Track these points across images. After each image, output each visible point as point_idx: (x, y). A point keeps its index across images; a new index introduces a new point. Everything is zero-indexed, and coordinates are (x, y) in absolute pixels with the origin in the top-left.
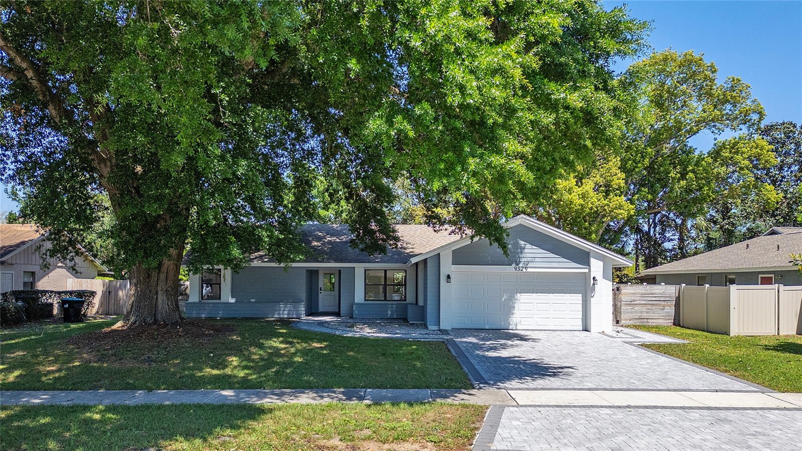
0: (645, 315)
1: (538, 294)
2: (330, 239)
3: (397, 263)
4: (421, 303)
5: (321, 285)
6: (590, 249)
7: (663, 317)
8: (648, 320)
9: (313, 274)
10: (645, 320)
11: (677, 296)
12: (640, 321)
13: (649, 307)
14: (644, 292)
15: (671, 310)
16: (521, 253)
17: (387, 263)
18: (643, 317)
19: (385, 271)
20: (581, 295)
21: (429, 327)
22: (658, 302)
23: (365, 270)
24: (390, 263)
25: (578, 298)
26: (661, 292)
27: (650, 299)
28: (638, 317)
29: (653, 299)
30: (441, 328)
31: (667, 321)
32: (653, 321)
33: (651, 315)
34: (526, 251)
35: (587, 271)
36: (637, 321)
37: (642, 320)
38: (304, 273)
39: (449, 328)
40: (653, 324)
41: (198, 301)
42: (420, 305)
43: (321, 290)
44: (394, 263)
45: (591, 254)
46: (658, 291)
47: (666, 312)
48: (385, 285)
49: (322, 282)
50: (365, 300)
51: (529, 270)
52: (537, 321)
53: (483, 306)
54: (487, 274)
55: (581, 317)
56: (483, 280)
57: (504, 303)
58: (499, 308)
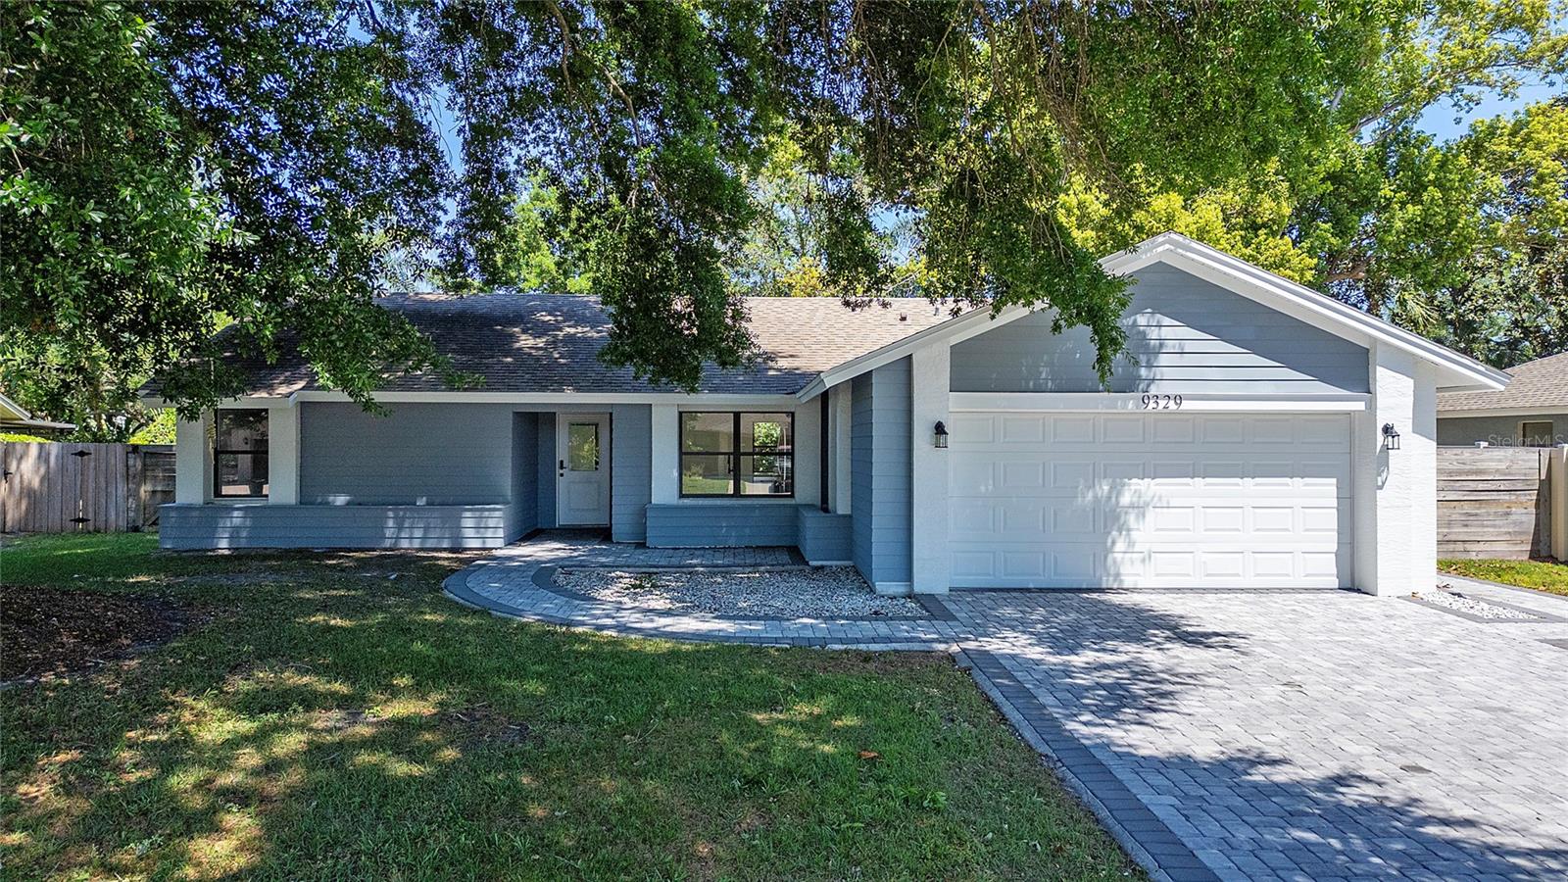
1: (1208, 480)
2: (572, 331)
3: (769, 391)
4: (842, 504)
5: (562, 454)
6: (1375, 340)
7: (1508, 537)
8: (1468, 546)
9: (534, 426)
10: (1460, 547)
11: (1543, 477)
13: (1467, 508)
14: (1456, 466)
15: (1525, 516)
16: (1151, 353)
17: (742, 391)
18: (1453, 538)
19: (737, 416)
20: (1334, 480)
21: (881, 586)
22: (1494, 496)
23: (680, 413)
24: (750, 392)
25: (1324, 491)
26: (1503, 466)
27: (1473, 486)
29: (1481, 486)
30: (918, 588)
31: (1518, 548)
32: (1481, 547)
33: (1472, 532)
35: (1360, 406)
37: (1451, 547)
38: (508, 423)
39: (940, 589)
40: (1481, 556)
41: (201, 502)
42: (840, 512)
43: (562, 467)
44: (762, 392)
45: (1378, 355)
46: (1493, 465)
47: (1514, 523)
48: (737, 453)
49: (563, 444)
50: (682, 496)
51: (1186, 405)
52: (1205, 563)
53: (1041, 519)
54: (1055, 420)
55: (1334, 547)
56: (1041, 438)
57: (1091, 514)
58: (1091, 523)
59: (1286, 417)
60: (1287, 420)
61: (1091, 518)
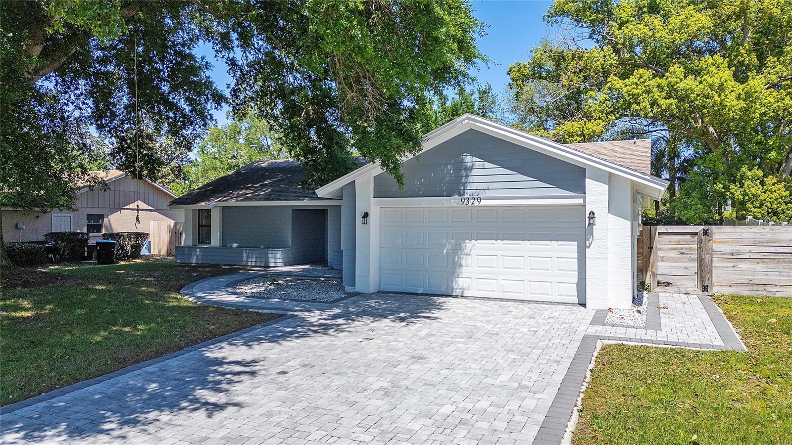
0: (759, 278)
1: (505, 242)
6: (585, 163)
10: (761, 288)
12: (749, 288)
14: (759, 237)
16: (467, 176)
18: (756, 282)
20: (576, 243)
21: (346, 288)
25: (572, 247)
27: (772, 250)
28: (747, 282)
29: (778, 250)
30: (357, 291)
32: (777, 289)
33: (772, 279)
34: (474, 172)
35: (579, 201)
36: (744, 288)
37: (755, 288)
38: (290, 213)
40: (777, 295)
41: (191, 245)
45: (587, 173)
51: (483, 202)
52: (502, 285)
53: (422, 260)
54: (429, 211)
55: (576, 280)
56: (422, 220)
57: (446, 257)
58: (446, 262)
59: (548, 208)
60: (549, 210)
61: (446, 260)
